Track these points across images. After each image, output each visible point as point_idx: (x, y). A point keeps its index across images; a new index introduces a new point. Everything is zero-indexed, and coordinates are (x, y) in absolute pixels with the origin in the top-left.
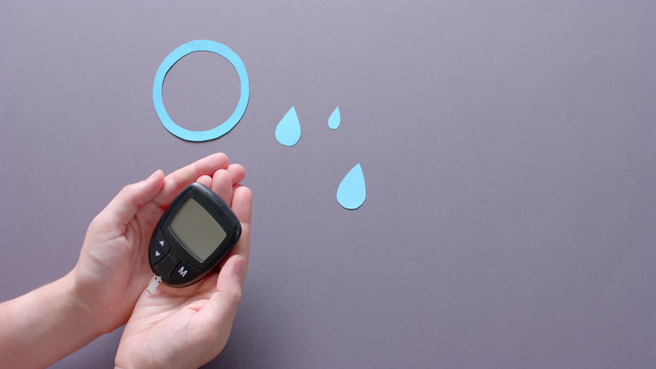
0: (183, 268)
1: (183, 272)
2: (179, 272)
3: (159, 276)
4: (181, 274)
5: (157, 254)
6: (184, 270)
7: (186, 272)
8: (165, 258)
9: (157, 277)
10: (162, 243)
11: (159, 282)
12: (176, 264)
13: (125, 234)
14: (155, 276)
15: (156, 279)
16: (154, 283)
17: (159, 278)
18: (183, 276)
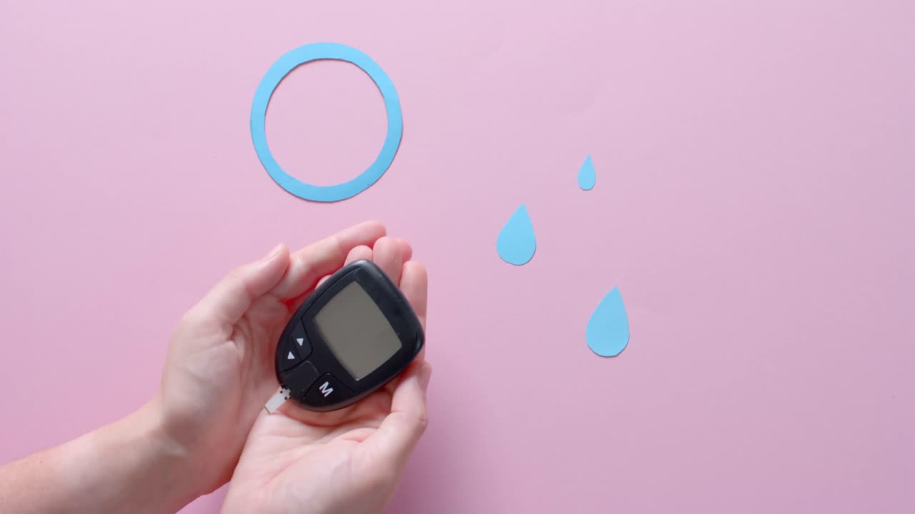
0: (327, 384)
1: (326, 389)
2: (321, 388)
3: (286, 389)
4: (323, 392)
5: (291, 356)
6: (328, 388)
7: (331, 390)
8: (303, 364)
9: (284, 390)
10: (300, 341)
11: (286, 398)
12: (318, 375)
13: (232, 337)
14: (280, 389)
15: (281, 392)
16: (279, 398)
17: (287, 393)
18: (326, 395)
